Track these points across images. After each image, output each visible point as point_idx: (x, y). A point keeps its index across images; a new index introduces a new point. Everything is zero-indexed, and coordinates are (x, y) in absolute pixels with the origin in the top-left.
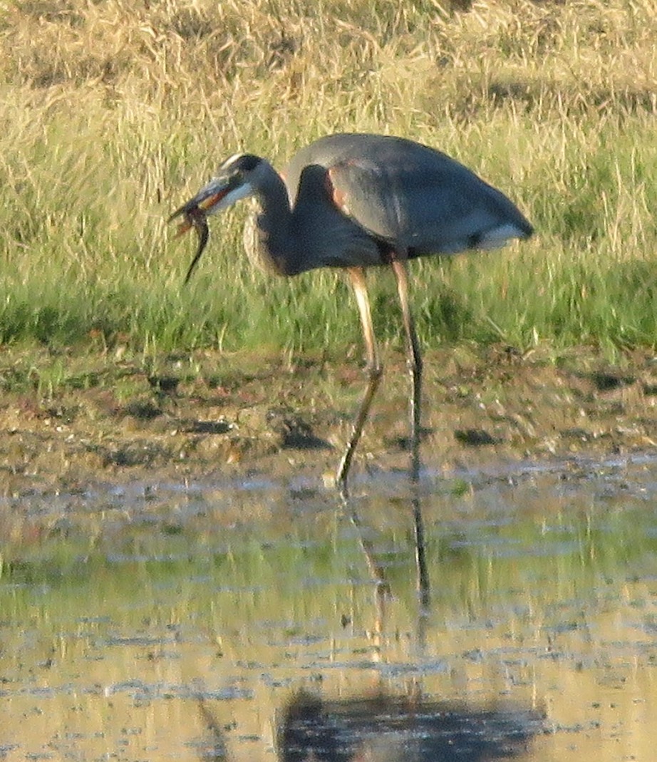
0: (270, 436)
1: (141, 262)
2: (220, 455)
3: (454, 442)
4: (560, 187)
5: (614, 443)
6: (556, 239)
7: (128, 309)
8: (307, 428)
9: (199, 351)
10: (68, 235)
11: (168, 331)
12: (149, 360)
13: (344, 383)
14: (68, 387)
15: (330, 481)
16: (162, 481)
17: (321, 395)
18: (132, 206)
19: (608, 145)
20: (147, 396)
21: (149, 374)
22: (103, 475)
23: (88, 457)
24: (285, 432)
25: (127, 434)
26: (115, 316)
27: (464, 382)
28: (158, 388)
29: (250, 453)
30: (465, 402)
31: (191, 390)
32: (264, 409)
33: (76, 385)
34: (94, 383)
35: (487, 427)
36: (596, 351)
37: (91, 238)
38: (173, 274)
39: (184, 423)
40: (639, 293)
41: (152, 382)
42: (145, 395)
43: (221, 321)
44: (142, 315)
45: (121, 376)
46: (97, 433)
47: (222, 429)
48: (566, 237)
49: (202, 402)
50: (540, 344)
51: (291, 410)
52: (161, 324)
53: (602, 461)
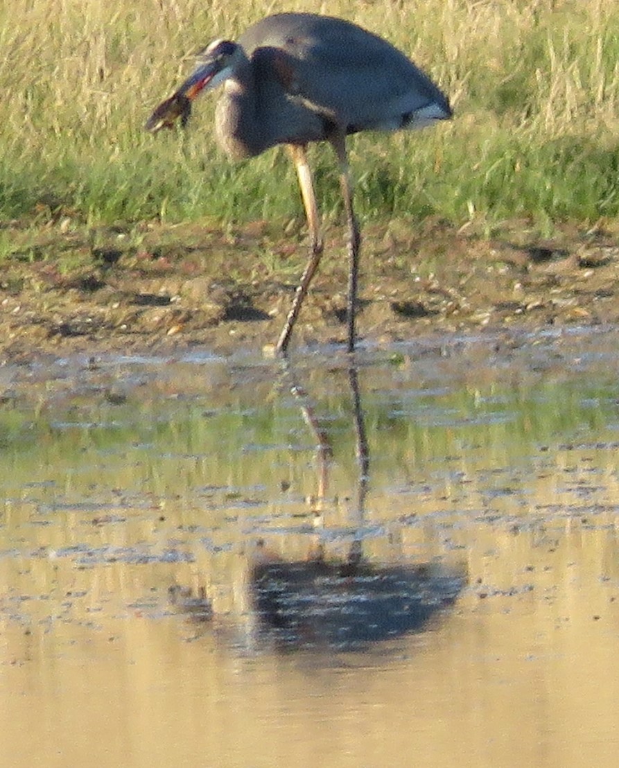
0: (211, 307)
1: (85, 137)
2: (161, 326)
3: (390, 314)
4: (493, 63)
5: (549, 315)
6: (490, 114)
7: (73, 184)
8: (247, 299)
9: (142, 223)
10: (15, 112)
11: (111, 204)
12: (93, 231)
13: (283, 256)
14: (14, 260)
15: (269, 351)
16: (106, 353)
17: (262, 267)
18: (75, 83)
19: (542, 23)
20: (90, 269)
21: (92, 247)
22: (48, 346)
23: (34, 328)
24: (226, 304)
25: (72, 306)
26: (60, 190)
27: (400, 254)
28: (101, 261)
29: (192, 324)
30: (402, 274)
31: (133, 261)
32: (205, 281)
33: (22, 258)
34: (38, 256)
35: (422, 298)
36: (531, 223)
37: (37, 115)
38: (117, 149)
39: (126, 295)
40: (571, 167)
41: (96, 254)
42: (89, 268)
43: (162, 194)
44: (87, 191)
45: (66, 249)
46: (42, 305)
47: (165, 301)
48: (499, 113)
49: (145, 274)
50: (475, 216)
51: (232, 282)
52: (105, 197)
53: (536, 332)
